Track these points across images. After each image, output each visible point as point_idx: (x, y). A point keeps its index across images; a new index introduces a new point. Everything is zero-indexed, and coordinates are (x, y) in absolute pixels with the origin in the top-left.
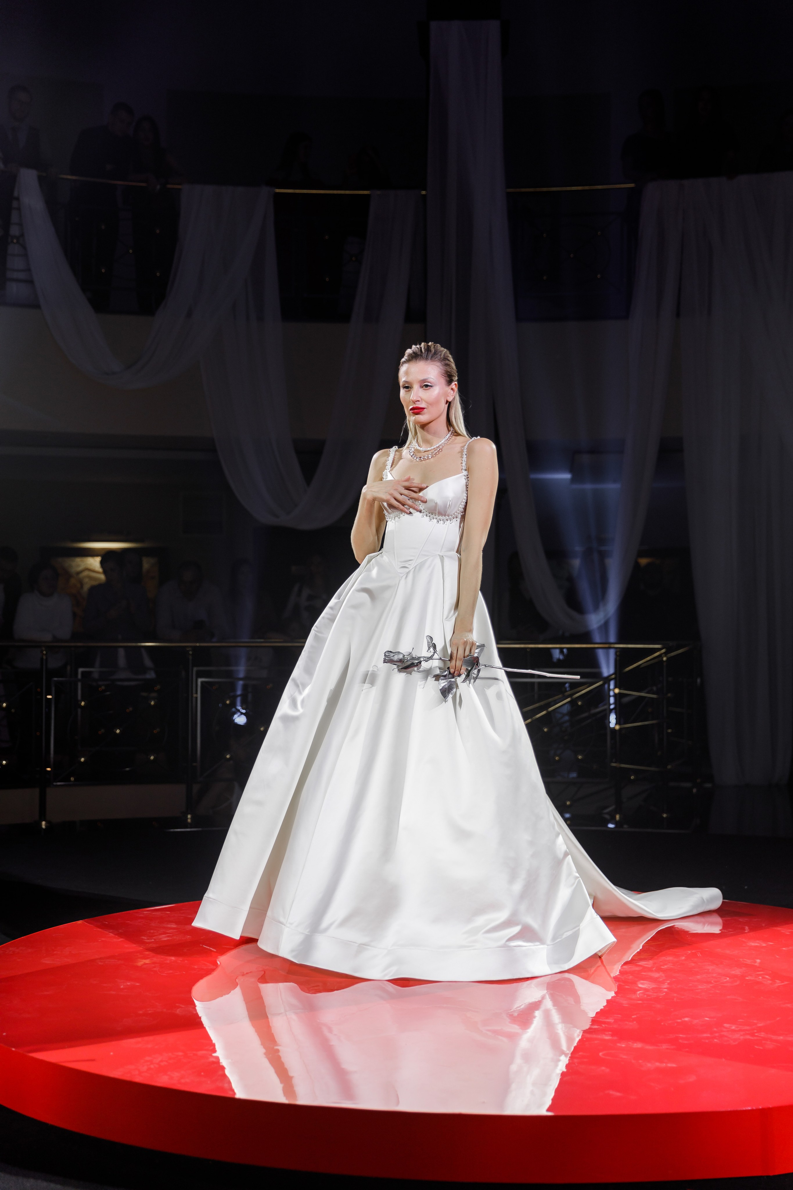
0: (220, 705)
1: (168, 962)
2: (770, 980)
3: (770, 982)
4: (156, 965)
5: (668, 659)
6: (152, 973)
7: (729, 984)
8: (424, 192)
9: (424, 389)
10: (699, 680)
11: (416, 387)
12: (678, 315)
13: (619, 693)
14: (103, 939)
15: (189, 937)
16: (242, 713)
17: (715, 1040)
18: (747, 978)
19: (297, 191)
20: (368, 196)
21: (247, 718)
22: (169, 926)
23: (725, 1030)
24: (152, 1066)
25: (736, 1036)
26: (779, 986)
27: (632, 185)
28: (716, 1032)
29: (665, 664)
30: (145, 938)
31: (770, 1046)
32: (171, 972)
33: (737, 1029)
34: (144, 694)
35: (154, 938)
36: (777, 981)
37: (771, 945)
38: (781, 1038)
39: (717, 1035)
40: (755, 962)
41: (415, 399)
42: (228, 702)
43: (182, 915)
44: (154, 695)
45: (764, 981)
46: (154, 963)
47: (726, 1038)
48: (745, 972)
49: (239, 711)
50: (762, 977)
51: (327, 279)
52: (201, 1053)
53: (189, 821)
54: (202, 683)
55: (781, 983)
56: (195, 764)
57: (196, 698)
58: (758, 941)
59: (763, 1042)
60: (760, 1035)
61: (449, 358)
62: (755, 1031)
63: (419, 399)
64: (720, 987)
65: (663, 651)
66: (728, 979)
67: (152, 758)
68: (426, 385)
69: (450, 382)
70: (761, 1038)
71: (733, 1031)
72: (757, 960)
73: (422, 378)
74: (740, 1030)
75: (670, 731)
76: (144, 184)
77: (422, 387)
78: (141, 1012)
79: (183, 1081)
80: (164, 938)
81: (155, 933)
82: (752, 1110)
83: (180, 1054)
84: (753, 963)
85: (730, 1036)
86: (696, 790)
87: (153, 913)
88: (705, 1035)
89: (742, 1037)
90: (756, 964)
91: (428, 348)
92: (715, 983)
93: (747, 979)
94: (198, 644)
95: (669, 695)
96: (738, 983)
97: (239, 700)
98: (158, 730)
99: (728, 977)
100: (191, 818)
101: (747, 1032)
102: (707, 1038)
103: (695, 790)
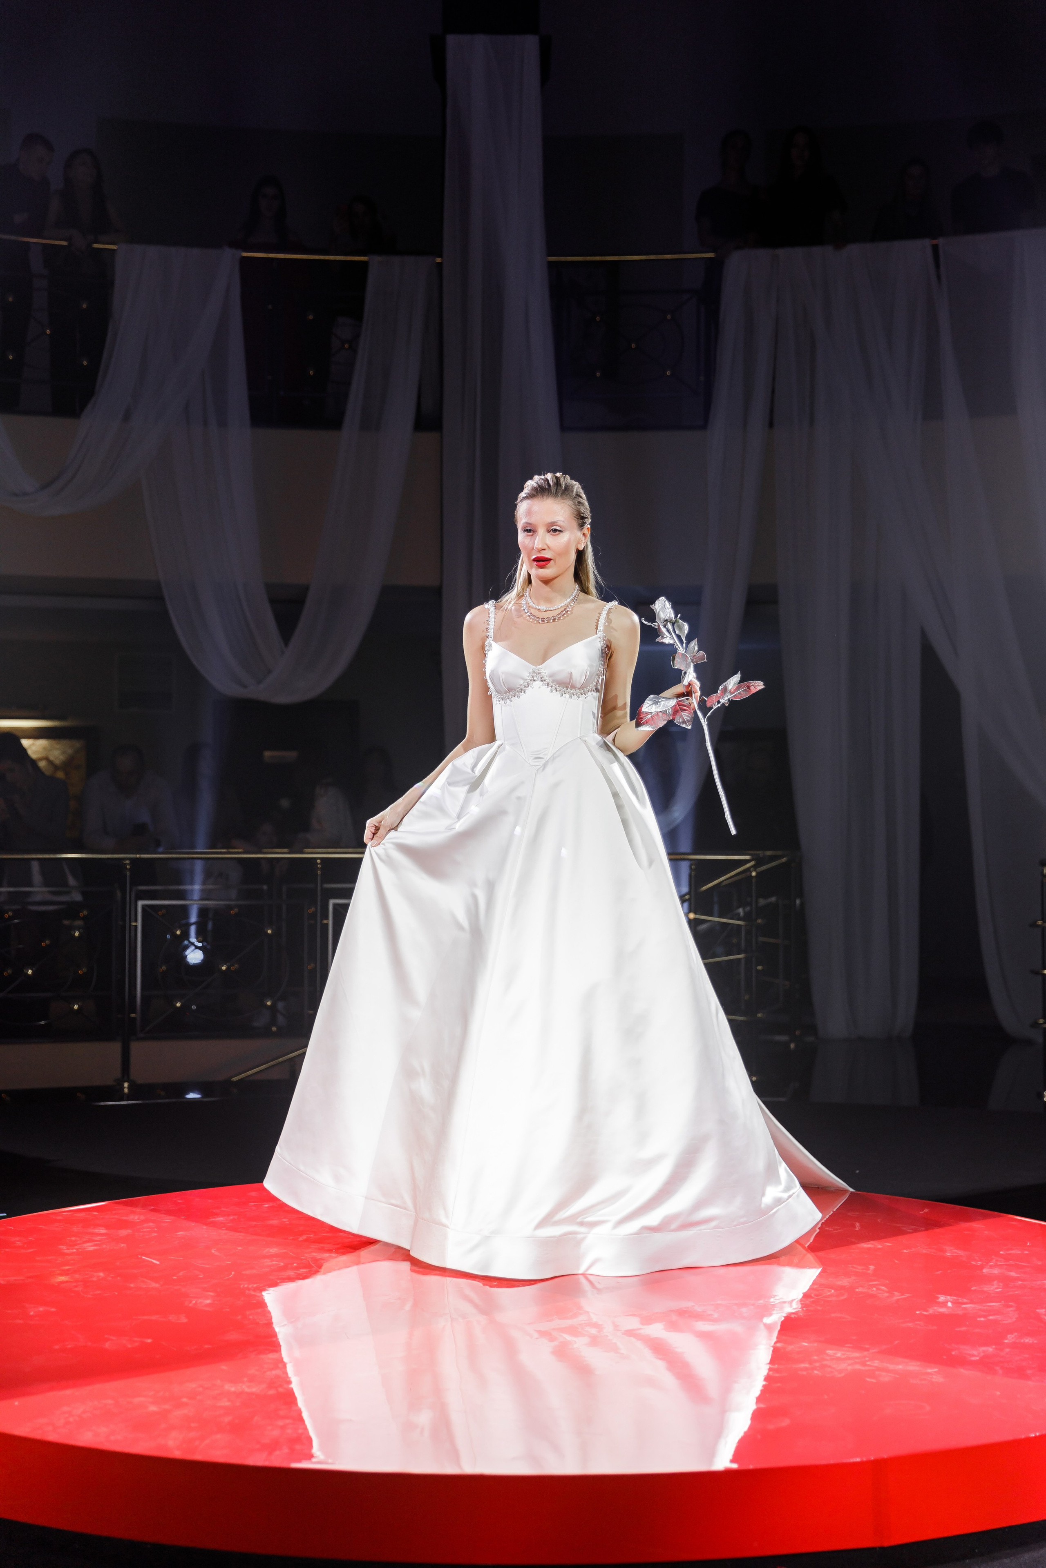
0: (168, 936)
1: (95, 1279)
2: (887, 1292)
3: (886, 1295)
4: (79, 1283)
5: (758, 874)
6: (73, 1294)
7: (834, 1299)
8: (439, 260)
9: (551, 535)
10: (798, 902)
11: (541, 531)
12: (771, 425)
13: (695, 919)
14: (7, 1250)
15: (123, 1245)
16: (197, 947)
17: (816, 1372)
18: (858, 1290)
19: (271, 255)
20: (365, 263)
21: (204, 953)
22: (96, 1231)
23: (828, 1358)
24: (71, 1419)
25: (843, 1366)
26: (898, 1300)
27: (711, 255)
28: (816, 1361)
29: (754, 880)
30: (65, 1248)
31: (885, 1378)
32: (99, 1292)
33: (843, 1357)
34: (66, 922)
35: (76, 1247)
36: (895, 1293)
37: (888, 1246)
38: (900, 1367)
39: (817, 1364)
40: (868, 1269)
41: (540, 546)
42: (178, 932)
43: (114, 1216)
44: (79, 923)
45: (880, 1293)
46: (76, 1281)
47: (829, 1369)
48: (854, 1282)
49: (193, 944)
50: (876, 1288)
51: (311, 373)
52: (137, 1400)
53: (126, 1090)
54: (144, 907)
55: (901, 1295)
56: (133, 1015)
57: (136, 927)
58: (872, 1242)
59: (877, 1373)
60: (873, 1365)
61: (581, 495)
62: (867, 1359)
63: (545, 547)
64: (823, 1302)
65: (752, 863)
66: (833, 1291)
67: (76, 1007)
68: (554, 530)
69: (581, 526)
70: (874, 1368)
71: (839, 1359)
72: (870, 1267)
73: (550, 520)
74: (849, 1358)
75: (760, 968)
76: (64, 243)
77: (549, 532)
78: (57, 1347)
79: (113, 1438)
80: (90, 1247)
81: (78, 1241)
82: (861, 1463)
83: (110, 1402)
84: (864, 1271)
85: (834, 1366)
86: (794, 1045)
87: (75, 1215)
88: (802, 1365)
89: (849, 1368)
90: (869, 1272)
91: (557, 481)
92: (816, 1297)
93: (857, 1292)
94: (138, 856)
95: (759, 921)
96: (845, 1297)
97: (193, 930)
98: (85, 970)
99: (833, 1289)
100: (129, 1087)
101: (857, 1361)
102: (806, 1369)
103: (792, 1046)
